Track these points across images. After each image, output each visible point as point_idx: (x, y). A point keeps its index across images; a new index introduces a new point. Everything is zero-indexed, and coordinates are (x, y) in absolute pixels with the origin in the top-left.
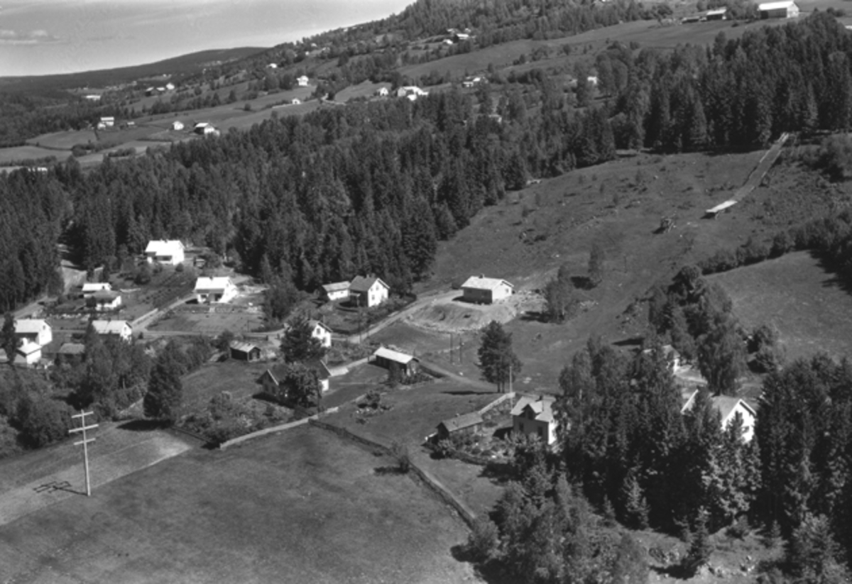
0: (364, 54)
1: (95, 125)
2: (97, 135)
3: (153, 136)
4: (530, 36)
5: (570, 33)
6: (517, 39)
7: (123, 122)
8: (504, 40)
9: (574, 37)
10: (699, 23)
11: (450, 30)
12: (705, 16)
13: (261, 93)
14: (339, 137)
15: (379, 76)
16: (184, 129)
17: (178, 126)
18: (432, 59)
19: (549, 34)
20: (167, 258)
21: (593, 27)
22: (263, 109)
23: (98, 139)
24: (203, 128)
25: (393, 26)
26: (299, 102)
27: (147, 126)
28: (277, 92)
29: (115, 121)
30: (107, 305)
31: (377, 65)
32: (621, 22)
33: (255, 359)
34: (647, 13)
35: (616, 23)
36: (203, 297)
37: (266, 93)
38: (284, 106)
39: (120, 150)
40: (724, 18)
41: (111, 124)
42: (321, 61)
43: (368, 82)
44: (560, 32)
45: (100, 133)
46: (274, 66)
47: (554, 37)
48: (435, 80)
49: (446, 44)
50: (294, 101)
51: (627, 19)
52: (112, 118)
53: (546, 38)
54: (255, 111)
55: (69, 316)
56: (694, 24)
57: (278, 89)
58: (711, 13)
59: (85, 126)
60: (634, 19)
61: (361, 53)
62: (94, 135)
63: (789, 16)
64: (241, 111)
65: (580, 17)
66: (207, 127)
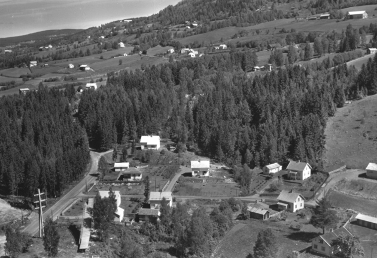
0: (148, 32)
1: (28, 65)
2: (30, 70)
3: (59, 71)
4: (234, 25)
5: (253, 24)
6: (228, 26)
7: (42, 64)
8: (222, 27)
9: (255, 26)
10: (317, 20)
11: (187, 22)
12: (319, 16)
13: (103, 50)
14: (202, 75)
15: (165, 43)
16: (74, 67)
17: (72, 66)
18: (189, 36)
19: (244, 24)
20: (154, 146)
21: (263, 22)
22: (110, 58)
23: (32, 72)
24: (85, 68)
25: (154, 20)
26: (127, 55)
27: (54, 66)
28: (111, 50)
29: (37, 63)
30: (137, 178)
31: (163, 38)
32: (275, 19)
33: (266, 219)
34: (287, 16)
35: (273, 20)
36: (196, 172)
37: (106, 50)
38: (120, 57)
39: (51, 79)
40: (329, 18)
41: (36, 65)
42: (126, 36)
43: (159, 46)
44: (248, 24)
45: (31, 69)
46: (103, 37)
47: (246, 26)
48: (197, 45)
49: (187, 28)
50: (124, 54)
51: (278, 18)
52: (36, 62)
53: (242, 26)
54: (105, 59)
55: (116, 185)
56: (314, 20)
57: (111, 49)
58: (322, 15)
59: (23, 65)
60: (281, 18)
61: (146, 32)
62: (29, 70)
63: (363, 18)
64: (99, 59)
65: (257, 17)
66: (87, 67)
